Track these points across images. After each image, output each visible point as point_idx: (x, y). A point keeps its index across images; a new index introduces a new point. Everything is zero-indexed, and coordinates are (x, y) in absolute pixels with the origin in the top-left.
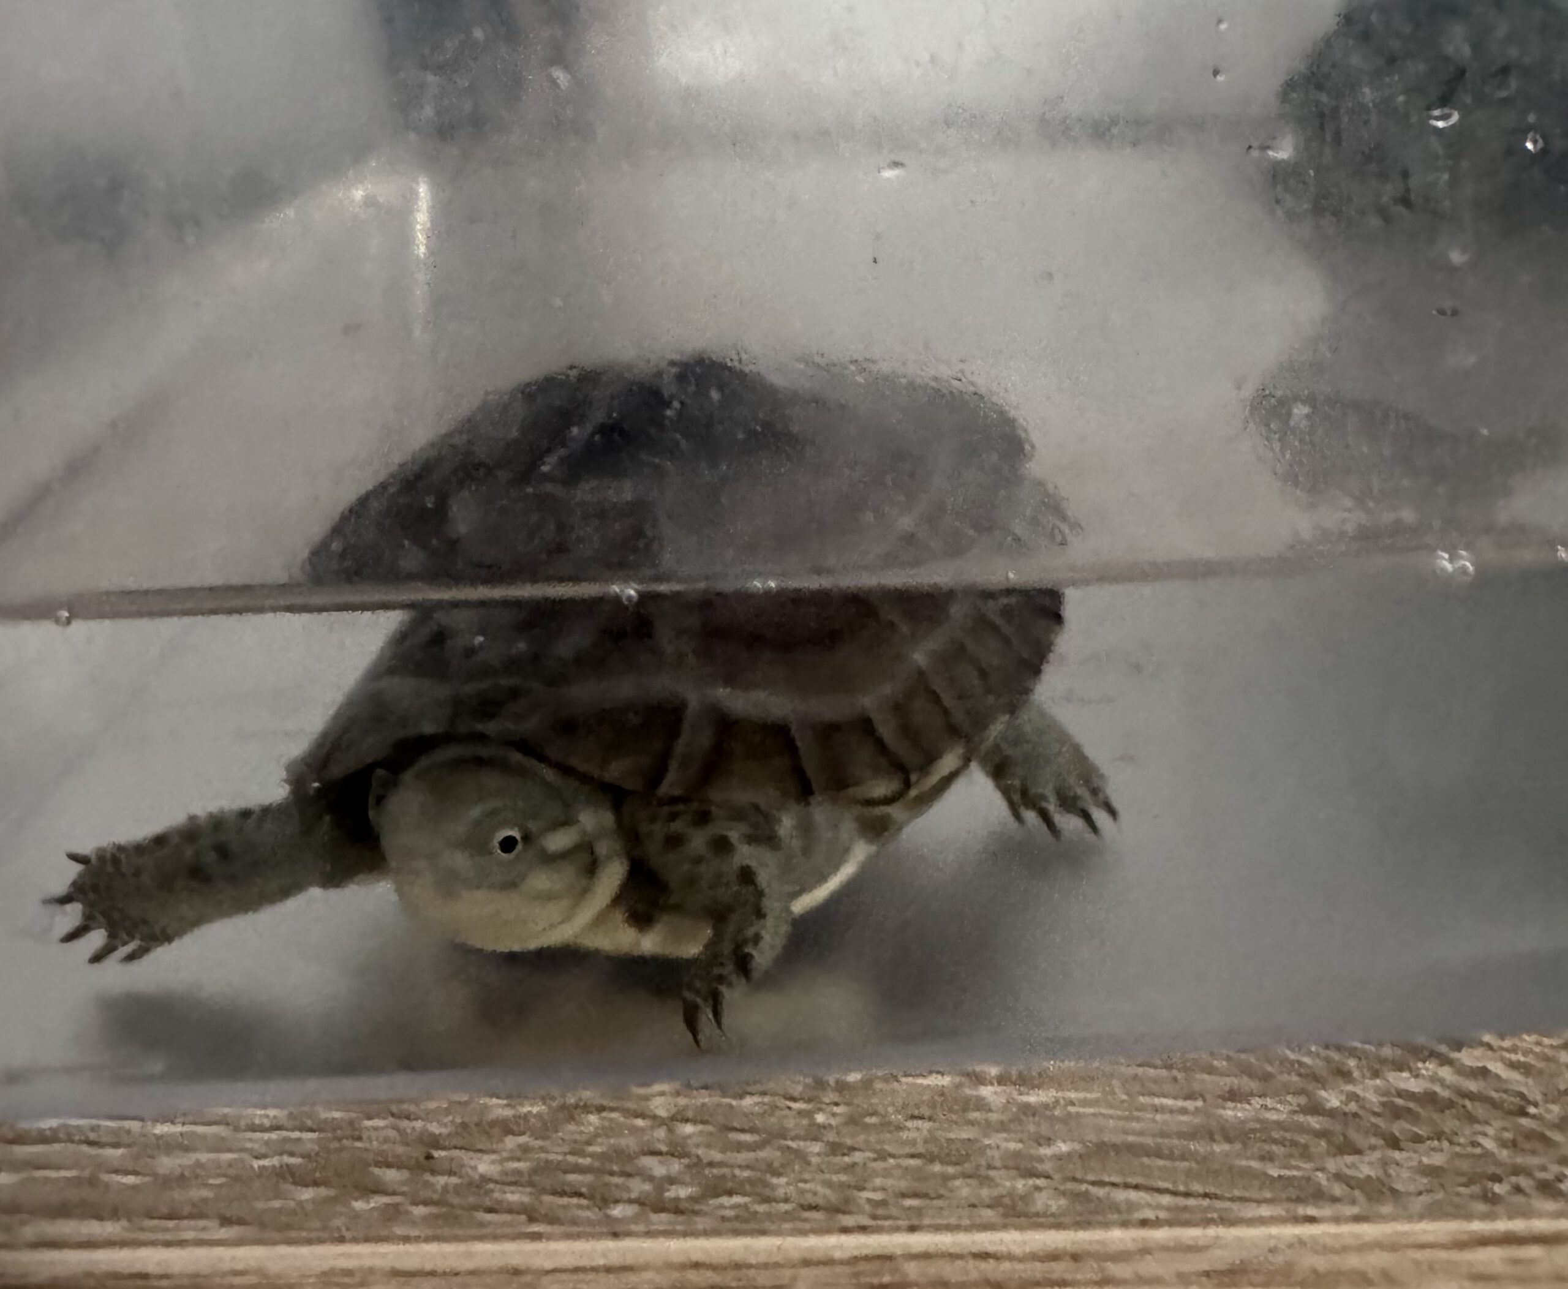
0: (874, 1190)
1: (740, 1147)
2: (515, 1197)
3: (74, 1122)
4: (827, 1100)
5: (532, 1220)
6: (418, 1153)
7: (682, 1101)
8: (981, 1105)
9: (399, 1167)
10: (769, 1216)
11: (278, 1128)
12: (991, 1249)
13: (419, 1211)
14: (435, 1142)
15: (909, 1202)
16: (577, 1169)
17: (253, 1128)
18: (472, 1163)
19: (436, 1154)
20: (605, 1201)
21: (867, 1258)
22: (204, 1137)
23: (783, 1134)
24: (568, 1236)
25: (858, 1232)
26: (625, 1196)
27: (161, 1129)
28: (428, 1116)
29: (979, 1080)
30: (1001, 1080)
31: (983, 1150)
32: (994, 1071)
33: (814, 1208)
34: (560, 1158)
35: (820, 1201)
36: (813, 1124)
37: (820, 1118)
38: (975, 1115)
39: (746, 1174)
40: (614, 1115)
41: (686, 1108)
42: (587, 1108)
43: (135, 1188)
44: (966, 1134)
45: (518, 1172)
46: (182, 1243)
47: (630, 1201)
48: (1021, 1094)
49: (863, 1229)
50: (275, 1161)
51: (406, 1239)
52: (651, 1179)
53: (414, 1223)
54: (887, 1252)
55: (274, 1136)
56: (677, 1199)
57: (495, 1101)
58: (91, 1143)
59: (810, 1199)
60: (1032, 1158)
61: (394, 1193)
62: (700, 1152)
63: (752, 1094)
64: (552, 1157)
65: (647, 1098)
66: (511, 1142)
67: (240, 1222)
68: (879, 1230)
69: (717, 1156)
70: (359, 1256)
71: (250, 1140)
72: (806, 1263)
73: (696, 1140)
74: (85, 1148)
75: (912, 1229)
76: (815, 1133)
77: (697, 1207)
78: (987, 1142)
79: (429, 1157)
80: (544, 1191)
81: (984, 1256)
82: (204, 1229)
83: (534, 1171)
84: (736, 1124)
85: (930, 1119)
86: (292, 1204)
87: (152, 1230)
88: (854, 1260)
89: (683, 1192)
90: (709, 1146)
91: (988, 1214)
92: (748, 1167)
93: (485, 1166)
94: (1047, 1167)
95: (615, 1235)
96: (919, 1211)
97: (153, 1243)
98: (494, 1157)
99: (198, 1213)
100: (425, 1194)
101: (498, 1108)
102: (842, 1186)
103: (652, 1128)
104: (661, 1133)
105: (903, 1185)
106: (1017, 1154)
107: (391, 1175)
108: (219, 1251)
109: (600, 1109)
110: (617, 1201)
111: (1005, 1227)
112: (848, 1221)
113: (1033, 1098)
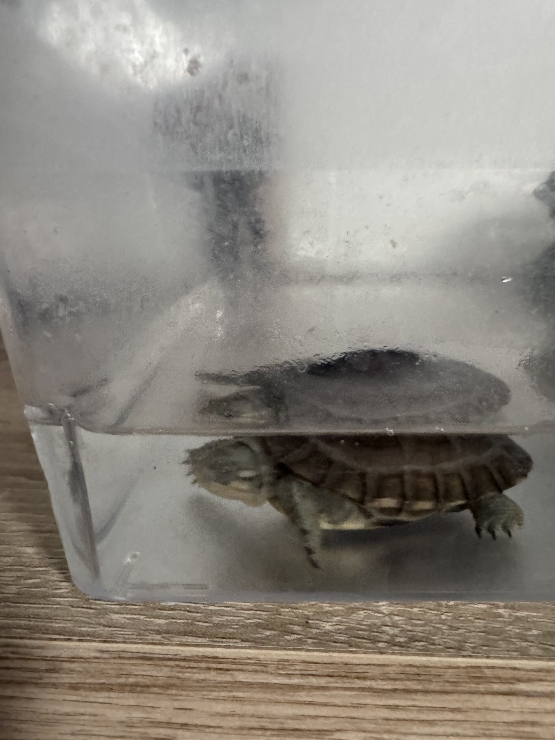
0: (470, 643)
1: (416, 625)
2: (342, 638)
3: (180, 604)
4: (443, 611)
5: (351, 646)
6: (303, 621)
7: (392, 608)
8: (500, 616)
9: (299, 625)
10: (435, 650)
11: (251, 610)
12: (517, 666)
13: (310, 641)
14: (308, 618)
15: (484, 648)
16: (361, 630)
17: (242, 609)
18: (323, 625)
19: (310, 622)
20: (375, 641)
21: (472, 667)
22: (227, 612)
23: (431, 621)
24: (365, 653)
25: (468, 657)
26: (382, 640)
27: (212, 608)
28: (303, 608)
29: (498, 607)
30: (505, 607)
31: (506, 631)
32: (502, 604)
33: (451, 648)
34: (354, 625)
35: (452, 646)
36: (441, 619)
37: (443, 617)
38: (500, 619)
39: (422, 634)
40: (368, 612)
41: (394, 611)
42: (359, 609)
43: (207, 627)
44: (497, 625)
45: (340, 629)
46: (229, 647)
47: (384, 642)
48: (514, 612)
49: (470, 656)
50: (254, 621)
51: (308, 650)
52: (388, 635)
53: (309, 645)
54: (479, 665)
55: (251, 612)
56: (400, 642)
57: (324, 605)
58: (189, 611)
59: (448, 645)
60: (524, 635)
61: (299, 634)
62: (404, 626)
63: (416, 607)
64: (351, 625)
65: (380, 606)
66: (335, 619)
67: (247, 641)
68: (476, 657)
69: (410, 628)
70: (292, 655)
71: (244, 613)
72: (450, 667)
73: (401, 622)
74: (186, 613)
75: (488, 657)
76: (443, 622)
77: (408, 645)
78: (507, 629)
79: (307, 622)
80: (351, 637)
81: (515, 669)
82: (236, 642)
83: (346, 629)
84: (413, 618)
85: (484, 619)
86: (264, 636)
87: (219, 642)
88: (466, 667)
89: (402, 640)
90: (406, 625)
91: (515, 654)
92: (422, 632)
93: (328, 627)
94: (531, 639)
95: (382, 653)
96: (489, 651)
97: (219, 647)
98: (330, 624)
99: (232, 637)
100: (310, 635)
101: (326, 607)
102: (459, 641)
103: (384, 617)
104: (387, 619)
105: (481, 642)
106: (518, 634)
107: (296, 628)
108: (243, 650)
109: (364, 609)
110: (379, 641)
111: (521, 659)
112: (464, 653)
113: (519, 614)
